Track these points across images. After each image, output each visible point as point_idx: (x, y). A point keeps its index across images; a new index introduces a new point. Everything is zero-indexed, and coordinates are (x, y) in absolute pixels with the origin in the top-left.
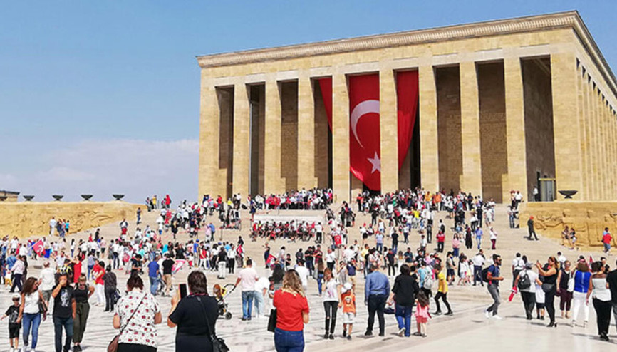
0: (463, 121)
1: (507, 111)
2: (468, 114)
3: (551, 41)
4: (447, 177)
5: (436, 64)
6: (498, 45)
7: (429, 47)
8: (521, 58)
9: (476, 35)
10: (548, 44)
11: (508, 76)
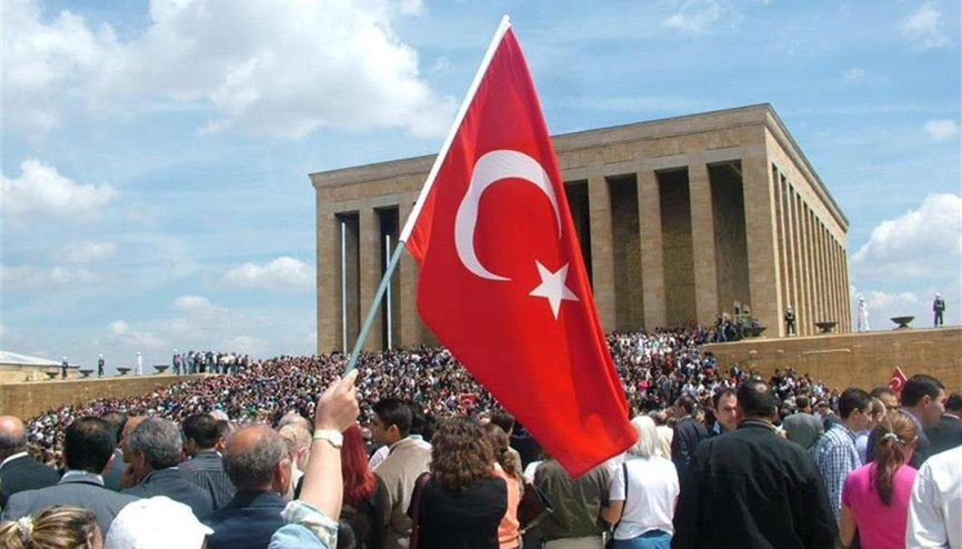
0: (643, 246)
1: (694, 231)
2: (648, 238)
3: (741, 141)
4: (628, 319)
5: (608, 175)
6: (680, 149)
7: (600, 152)
8: (708, 165)
9: (656, 136)
10: (738, 146)
11: (693, 187)
